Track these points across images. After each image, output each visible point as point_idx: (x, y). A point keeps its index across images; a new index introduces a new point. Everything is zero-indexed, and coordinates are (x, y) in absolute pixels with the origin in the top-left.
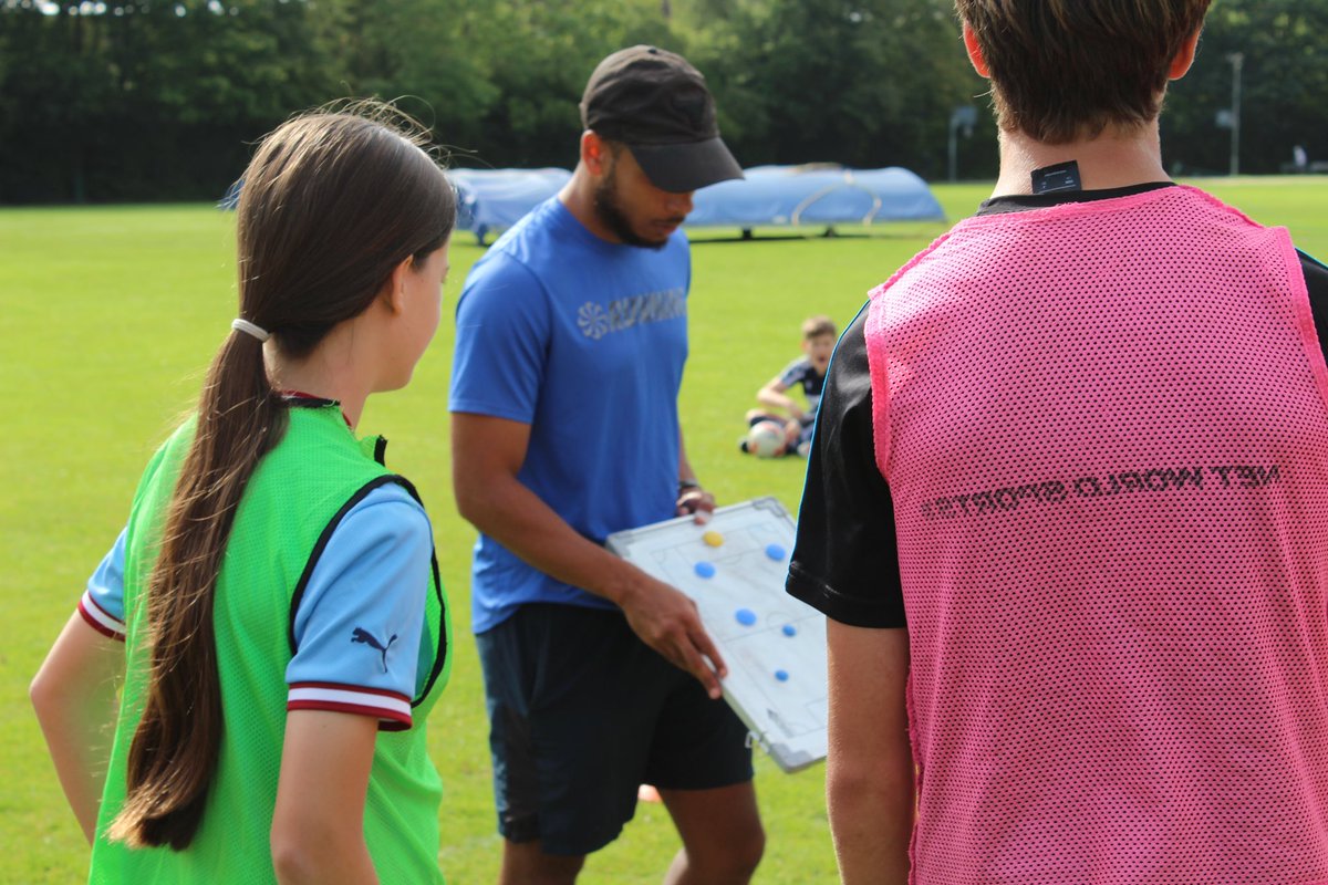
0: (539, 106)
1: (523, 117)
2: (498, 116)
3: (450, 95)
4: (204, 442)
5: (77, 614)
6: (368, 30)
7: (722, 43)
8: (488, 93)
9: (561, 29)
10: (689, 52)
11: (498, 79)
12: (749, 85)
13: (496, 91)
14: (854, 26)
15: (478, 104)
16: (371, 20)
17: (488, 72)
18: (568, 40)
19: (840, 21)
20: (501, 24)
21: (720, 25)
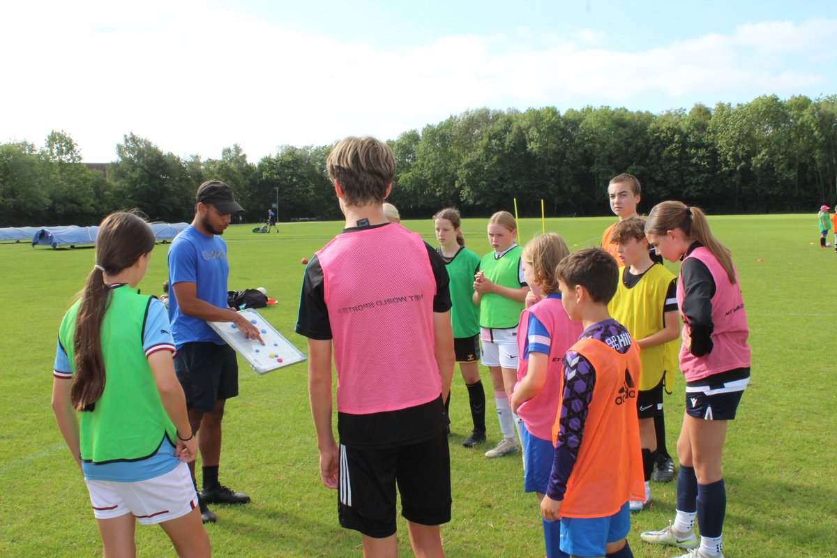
0: (65, 206)
1: (60, 209)
2: (52, 209)
3: (35, 203)
4: (89, 300)
5: (55, 378)
6: (7, 183)
7: (123, 186)
8: (48, 202)
9: (72, 182)
10: (112, 189)
11: (51, 198)
12: (131, 198)
13: (51, 201)
14: (164, 180)
15: (45, 206)
16: (8, 180)
17: (48, 195)
18: (74, 185)
19: (159, 178)
20: (52, 181)
21: (122, 180)
